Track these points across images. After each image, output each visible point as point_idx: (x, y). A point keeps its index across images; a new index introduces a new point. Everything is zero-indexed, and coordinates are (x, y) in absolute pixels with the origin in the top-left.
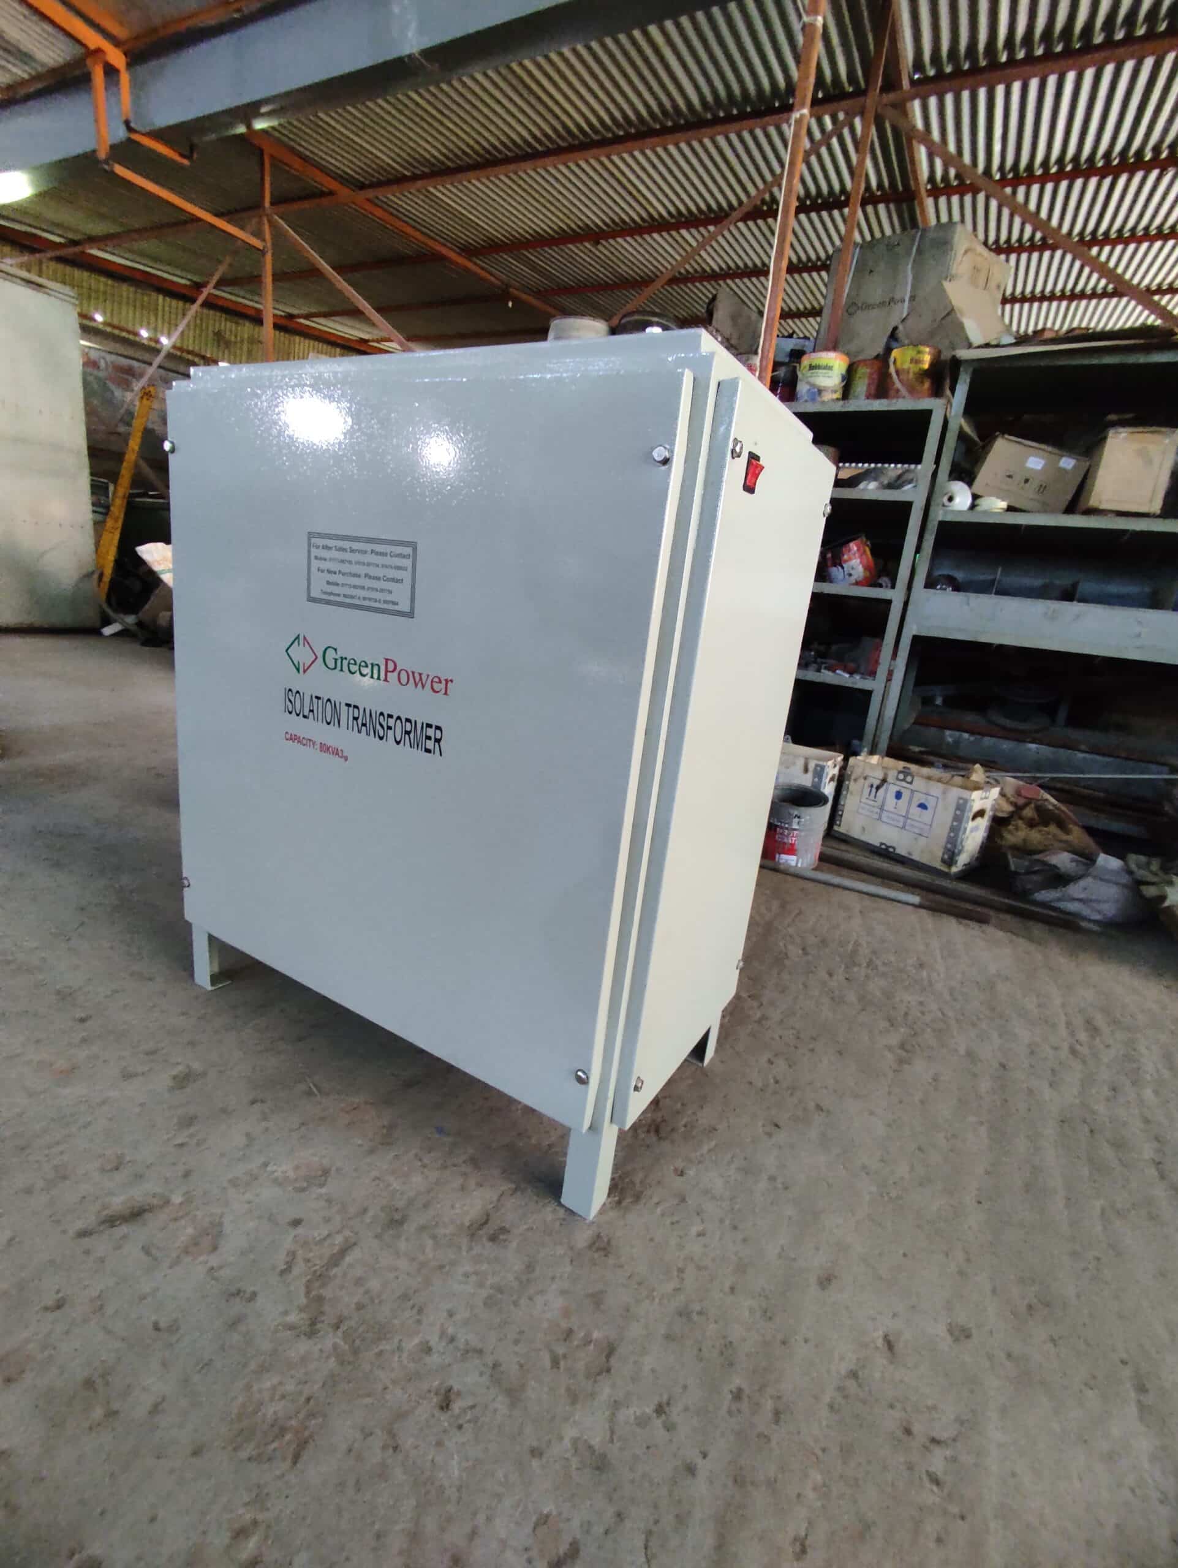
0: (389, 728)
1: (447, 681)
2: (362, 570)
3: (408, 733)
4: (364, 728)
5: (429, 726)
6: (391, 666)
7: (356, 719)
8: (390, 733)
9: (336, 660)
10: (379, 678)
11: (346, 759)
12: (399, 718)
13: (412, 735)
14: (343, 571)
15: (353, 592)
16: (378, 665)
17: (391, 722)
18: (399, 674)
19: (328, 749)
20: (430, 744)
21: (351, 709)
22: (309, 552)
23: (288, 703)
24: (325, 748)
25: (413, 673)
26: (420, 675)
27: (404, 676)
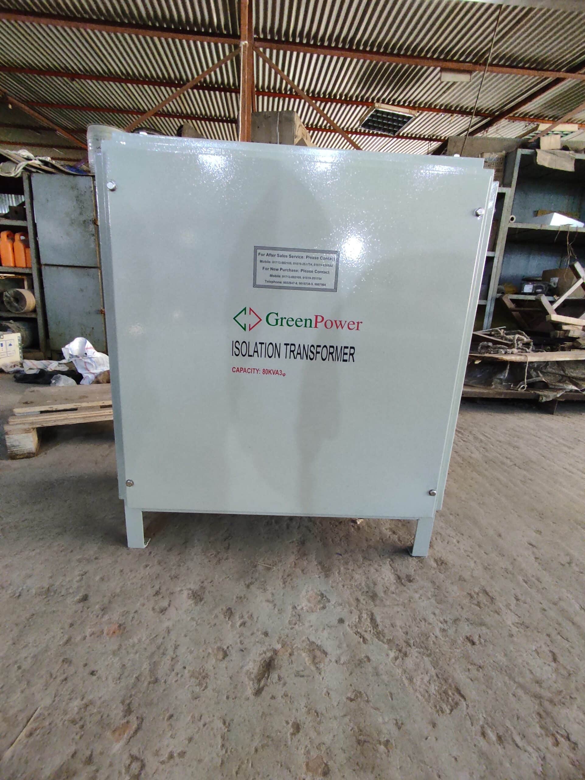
0: (318, 353)
1: (358, 323)
2: (299, 268)
3: (331, 353)
4: (299, 356)
5: (347, 347)
6: (319, 319)
7: (293, 351)
8: (319, 356)
9: (277, 320)
10: (311, 327)
11: (284, 375)
12: (325, 346)
13: (334, 355)
14: (283, 268)
15: (292, 280)
16: (310, 320)
17: (319, 349)
18: (326, 323)
19: (270, 372)
20: (346, 357)
21: (289, 347)
22: (255, 259)
23: (235, 349)
24: (266, 372)
25: (336, 321)
26: (340, 321)
27: (329, 324)
